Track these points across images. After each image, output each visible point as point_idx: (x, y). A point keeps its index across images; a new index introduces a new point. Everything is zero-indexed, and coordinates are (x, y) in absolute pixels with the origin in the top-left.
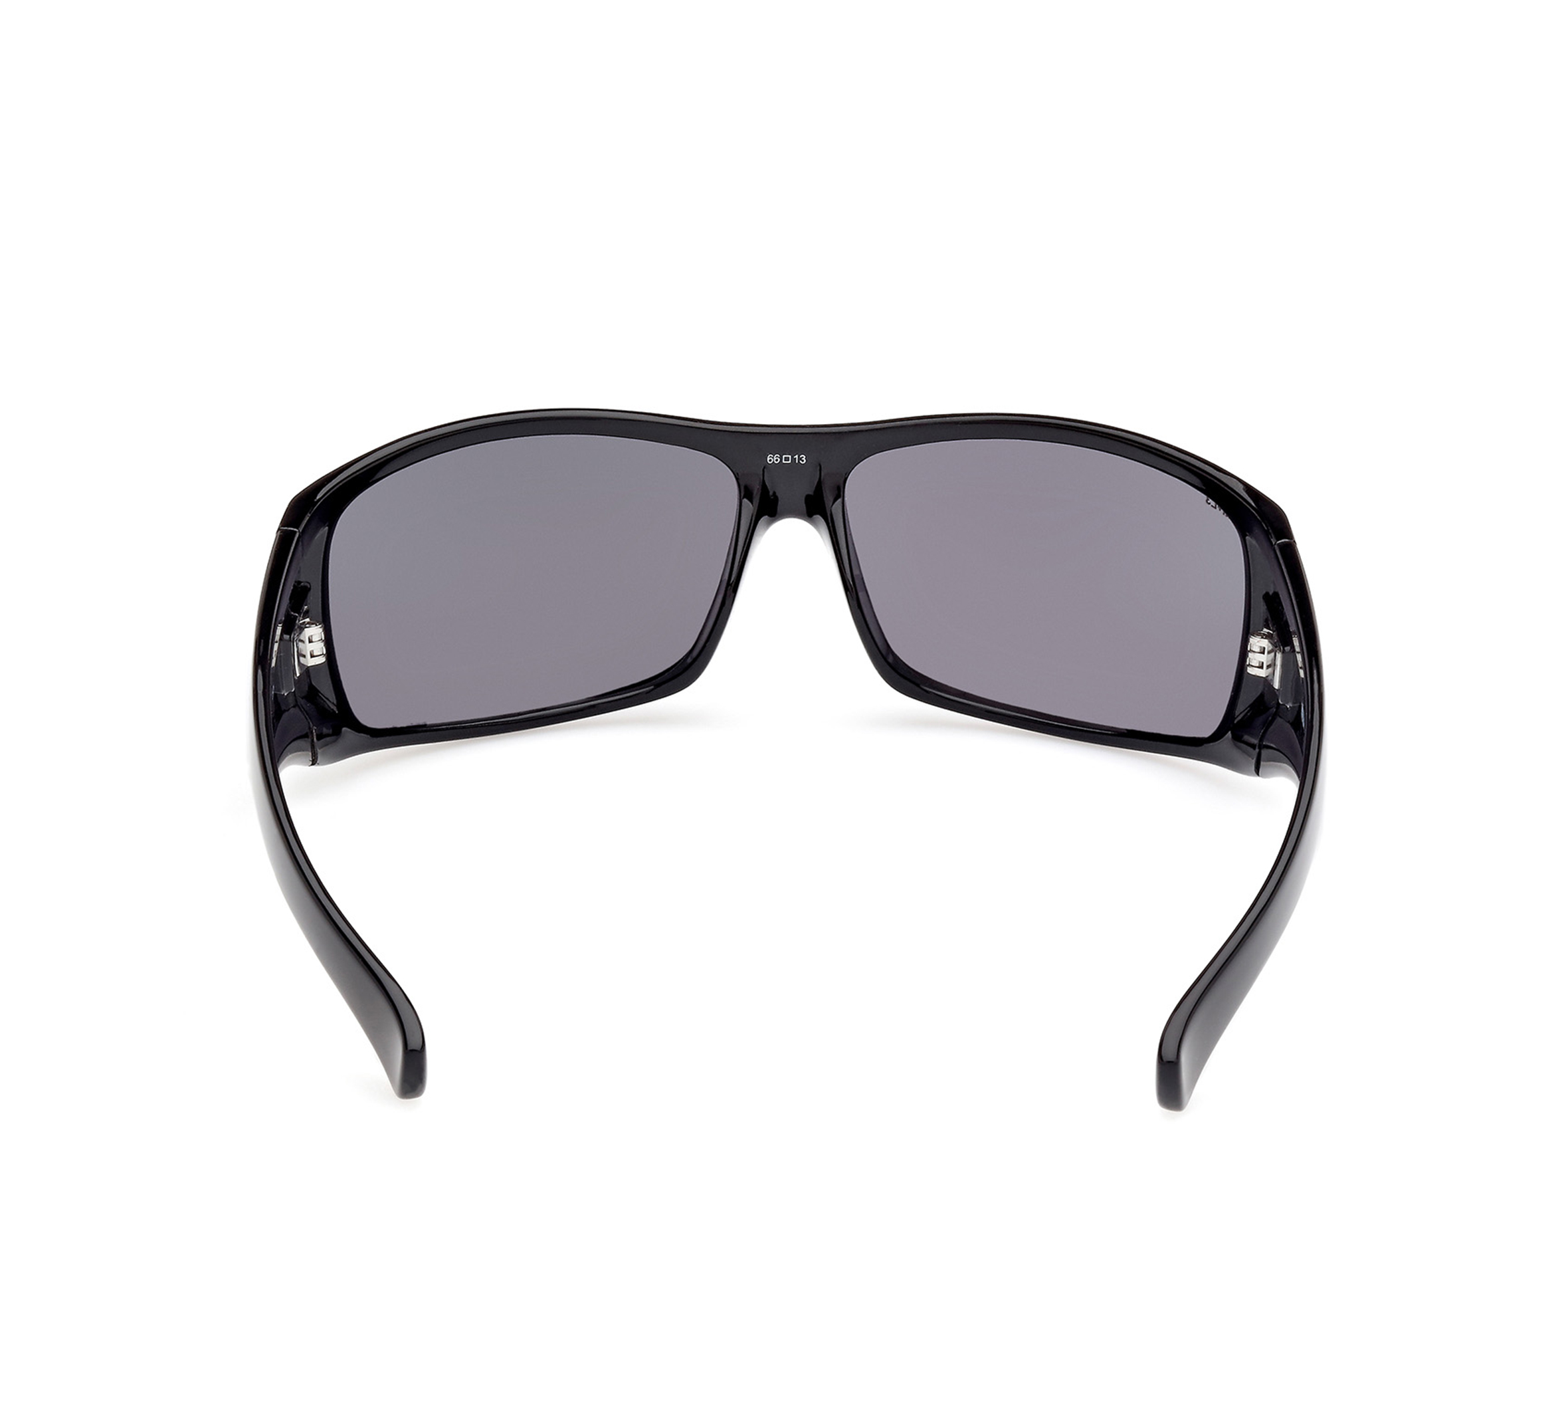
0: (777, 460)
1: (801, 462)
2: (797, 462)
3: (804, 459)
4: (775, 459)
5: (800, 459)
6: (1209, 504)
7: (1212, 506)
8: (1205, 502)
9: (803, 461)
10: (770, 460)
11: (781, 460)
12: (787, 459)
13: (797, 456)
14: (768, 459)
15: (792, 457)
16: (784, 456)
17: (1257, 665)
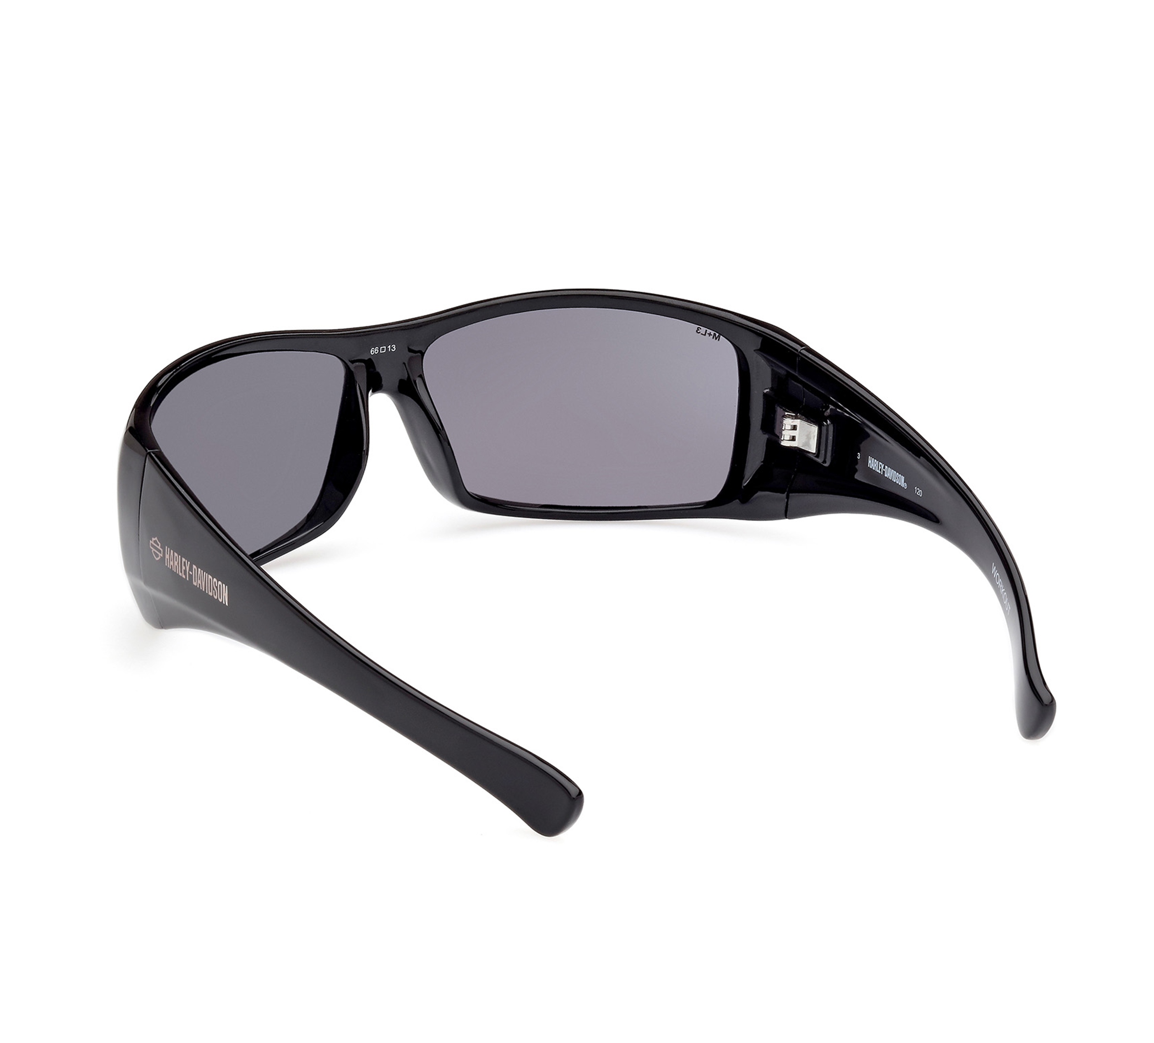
0: (377, 351)
1: (392, 350)
2: (389, 350)
3: (394, 348)
4: (375, 350)
5: (392, 348)
6: (699, 333)
7: (702, 334)
8: (695, 331)
9: (394, 349)
10: (373, 352)
11: (379, 351)
12: (383, 349)
13: (389, 347)
14: (371, 352)
15: (387, 347)
16: (381, 348)
17: (788, 439)
